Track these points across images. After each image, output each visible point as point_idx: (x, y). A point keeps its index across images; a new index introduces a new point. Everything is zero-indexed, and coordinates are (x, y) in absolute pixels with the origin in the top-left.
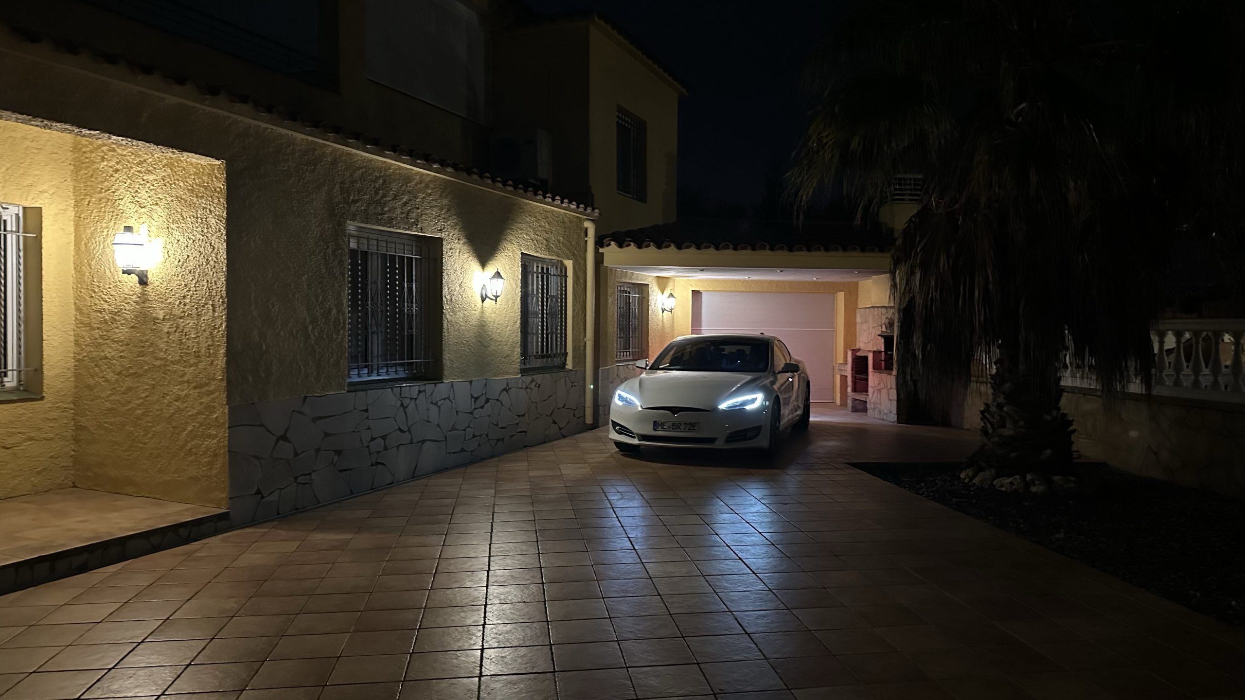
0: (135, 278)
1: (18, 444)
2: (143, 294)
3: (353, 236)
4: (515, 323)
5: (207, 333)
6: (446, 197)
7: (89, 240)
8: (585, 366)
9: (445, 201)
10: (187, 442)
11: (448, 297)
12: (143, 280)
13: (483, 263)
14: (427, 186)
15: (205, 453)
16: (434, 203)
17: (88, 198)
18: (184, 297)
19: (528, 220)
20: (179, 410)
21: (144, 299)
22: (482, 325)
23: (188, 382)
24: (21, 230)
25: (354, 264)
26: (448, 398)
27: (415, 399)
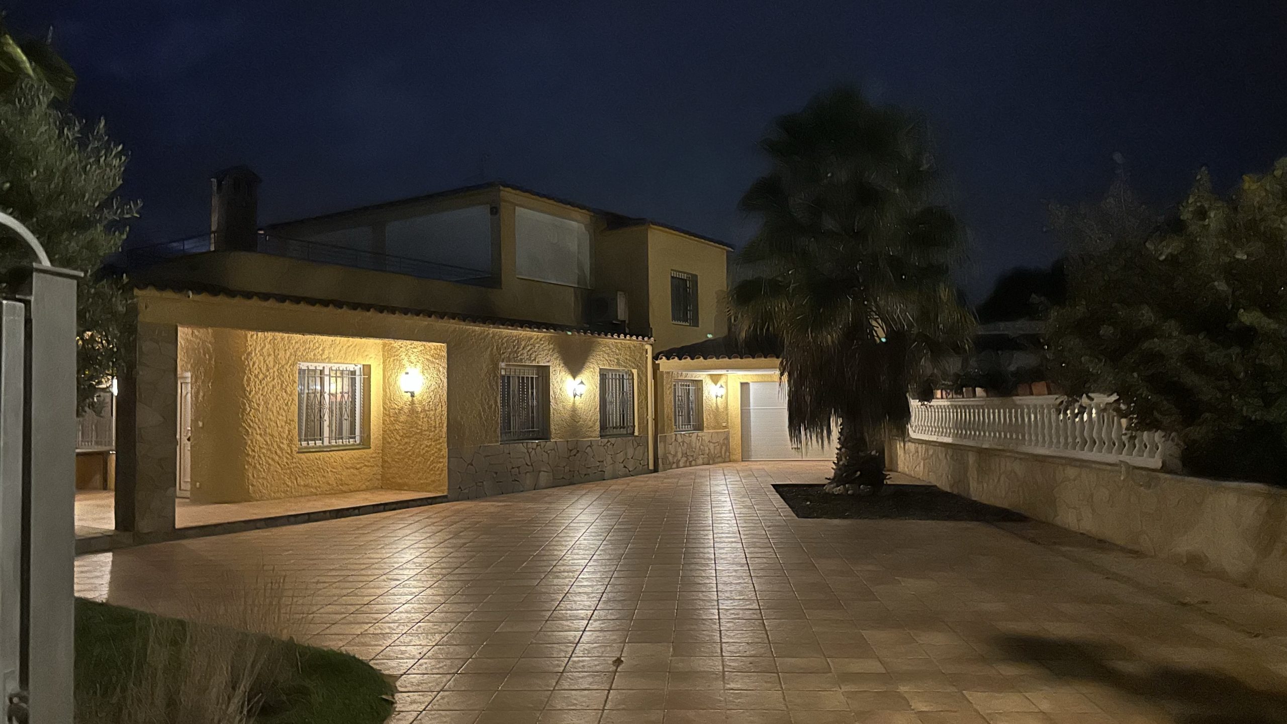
0: (409, 394)
1: (361, 468)
2: (413, 400)
3: (503, 369)
4: (596, 409)
5: (439, 417)
6: (552, 344)
7: (389, 377)
8: (648, 434)
9: (551, 346)
10: (430, 465)
11: (554, 396)
12: (413, 395)
13: (574, 377)
14: (541, 340)
15: (438, 469)
16: (545, 348)
17: (389, 359)
18: (430, 402)
19: (604, 349)
20: (427, 452)
21: (412, 403)
22: (574, 410)
23: (431, 439)
24: (362, 374)
25: (503, 381)
26: (554, 449)
27: (535, 449)
